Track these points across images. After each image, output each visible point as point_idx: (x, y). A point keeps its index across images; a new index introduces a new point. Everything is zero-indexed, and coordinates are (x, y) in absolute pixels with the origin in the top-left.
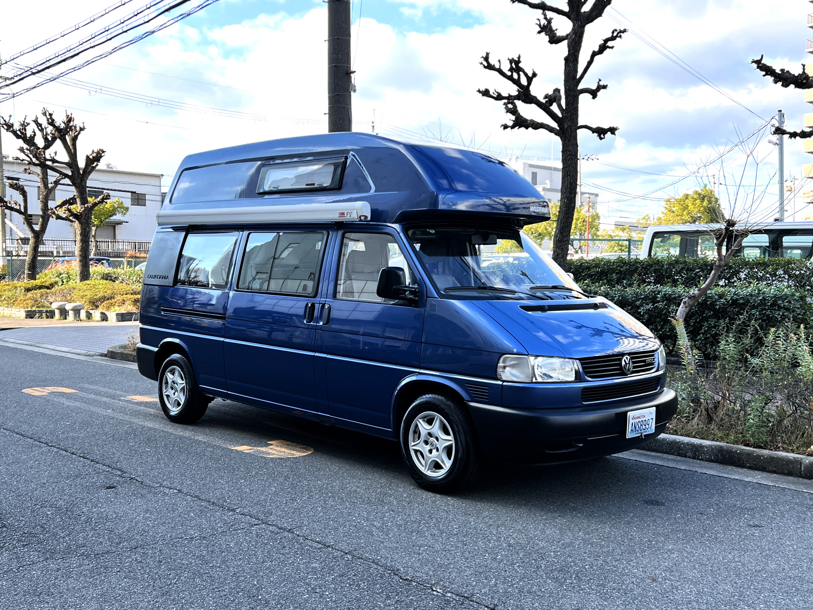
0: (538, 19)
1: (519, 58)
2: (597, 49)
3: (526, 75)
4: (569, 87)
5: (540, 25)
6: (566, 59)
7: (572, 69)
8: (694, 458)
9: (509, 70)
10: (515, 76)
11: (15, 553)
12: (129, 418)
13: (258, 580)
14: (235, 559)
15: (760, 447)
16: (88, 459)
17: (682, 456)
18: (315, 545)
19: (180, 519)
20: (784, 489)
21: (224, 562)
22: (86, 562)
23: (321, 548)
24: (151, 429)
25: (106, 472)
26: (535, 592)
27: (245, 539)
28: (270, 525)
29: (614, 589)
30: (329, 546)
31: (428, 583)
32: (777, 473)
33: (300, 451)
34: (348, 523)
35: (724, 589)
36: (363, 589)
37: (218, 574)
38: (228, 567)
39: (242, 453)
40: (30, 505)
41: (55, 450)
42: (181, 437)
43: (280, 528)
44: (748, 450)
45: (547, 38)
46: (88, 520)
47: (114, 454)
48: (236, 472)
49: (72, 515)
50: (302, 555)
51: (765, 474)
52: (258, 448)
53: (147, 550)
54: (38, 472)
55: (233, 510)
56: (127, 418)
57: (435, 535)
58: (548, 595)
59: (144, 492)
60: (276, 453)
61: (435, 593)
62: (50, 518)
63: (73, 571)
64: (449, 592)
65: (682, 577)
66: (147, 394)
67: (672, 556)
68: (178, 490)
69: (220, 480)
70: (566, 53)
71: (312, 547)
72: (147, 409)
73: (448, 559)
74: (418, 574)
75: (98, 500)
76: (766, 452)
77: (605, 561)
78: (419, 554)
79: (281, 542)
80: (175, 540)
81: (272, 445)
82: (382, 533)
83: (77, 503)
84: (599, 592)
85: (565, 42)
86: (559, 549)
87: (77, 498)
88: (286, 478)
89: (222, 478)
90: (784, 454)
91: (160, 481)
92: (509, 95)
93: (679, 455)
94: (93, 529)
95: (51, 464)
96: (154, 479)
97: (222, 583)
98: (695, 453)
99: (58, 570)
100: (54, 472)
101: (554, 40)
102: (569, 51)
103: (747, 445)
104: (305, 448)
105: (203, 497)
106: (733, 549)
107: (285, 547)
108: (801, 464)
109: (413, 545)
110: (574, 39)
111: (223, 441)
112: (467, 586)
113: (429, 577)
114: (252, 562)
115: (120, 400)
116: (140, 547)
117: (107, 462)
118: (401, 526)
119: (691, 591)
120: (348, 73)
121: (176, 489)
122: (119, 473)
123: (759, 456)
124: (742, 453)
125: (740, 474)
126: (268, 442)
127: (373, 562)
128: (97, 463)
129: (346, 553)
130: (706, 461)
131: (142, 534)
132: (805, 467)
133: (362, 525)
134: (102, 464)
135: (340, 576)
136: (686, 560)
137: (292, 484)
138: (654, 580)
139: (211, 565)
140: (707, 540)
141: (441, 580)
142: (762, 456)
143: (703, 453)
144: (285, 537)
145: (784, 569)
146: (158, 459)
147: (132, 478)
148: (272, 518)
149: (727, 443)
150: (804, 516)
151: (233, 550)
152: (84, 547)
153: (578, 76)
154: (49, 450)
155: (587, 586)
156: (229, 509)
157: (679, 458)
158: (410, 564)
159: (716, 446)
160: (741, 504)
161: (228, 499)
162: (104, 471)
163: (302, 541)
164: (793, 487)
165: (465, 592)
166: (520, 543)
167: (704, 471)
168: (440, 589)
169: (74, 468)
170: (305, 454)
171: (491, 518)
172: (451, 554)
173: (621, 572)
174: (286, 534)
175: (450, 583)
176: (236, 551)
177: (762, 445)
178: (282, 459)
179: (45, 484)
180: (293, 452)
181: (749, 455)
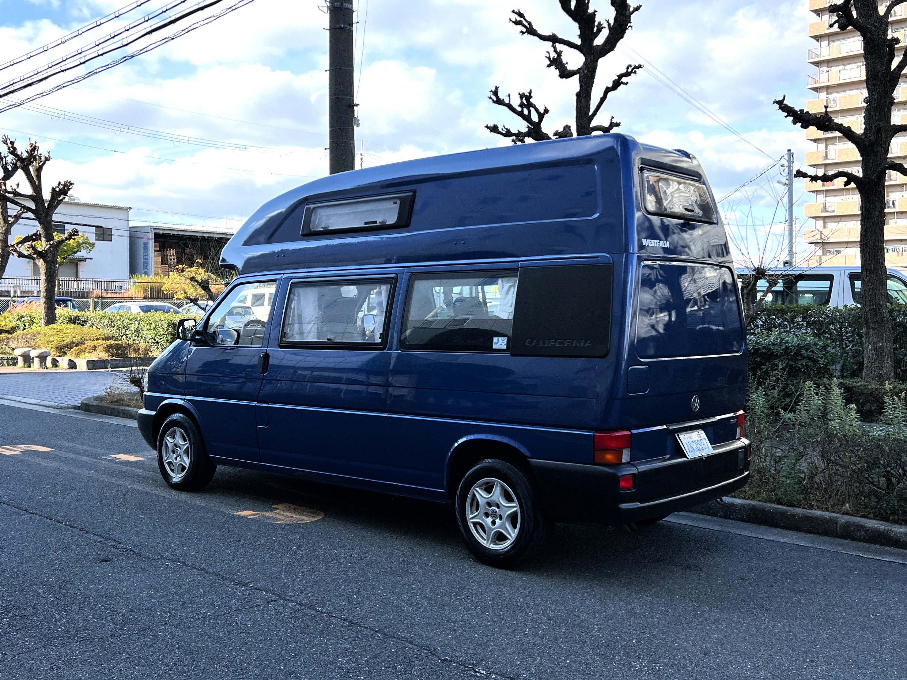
0: (548, 52)
1: (530, 92)
2: (610, 85)
3: (537, 110)
4: (581, 124)
5: (549, 58)
6: (578, 95)
7: (584, 105)
8: (725, 517)
9: (519, 106)
10: (526, 112)
11: (8, 639)
12: (115, 480)
13: (284, 665)
14: (256, 640)
15: (794, 506)
16: (75, 527)
17: (712, 516)
18: (341, 622)
19: (188, 596)
20: (822, 550)
21: (244, 644)
22: (90, 648)
23: (348, 626)
24: (141, 492)
25: (98, 542)
26: (584, 671)
27: (264, 618)
28: (288, 600)
29: (666, 665)
30: (356, 624)
31: (470, 664)
32: (812, 533)
33: (309, 516)
34: (373, 597)
35: (780, 663)
36: (400, 672)
37: (240, 659)
38: (249, 650)
39: (246, 517)
40: (17, 582)
41: (38, 518)
42: (176, 502)
43: (301, 605)
44: (782, 509)
45: (557, 72)
46: (86, 599)
47: (104, 522)
48: (243, 541)
49: (67, 593)
50: (328, 634)
51: (799, 534)
52: (263, 513)
53: (157, 632)
54: (22, 544)
55: (246, 585)
56: (113, 480)
57: (468, 608)
58: (598, 674)
59: (144, 565)
60: (284, 518)
61: (478, 674)
62: (42, 597)
63: (76, 659)
64: (493, 673)
65: (734, 650)
66: (131, 453)
67: (720, 626)
68: (182, 562)
69: (227, 551)
70: (578, 89)
71: (337, 625)
72: (134, 469)
73: (487, 636)
74: (457, 654)
75: (93, 575)
76: (800, 511)
77: (652, 634)
78: (455, 630)
79: (303, 620)
80: (186, 620)
81: (278, 509)
82: (411, 608)
83: (71, 579)
84: (651, 669)
85: (577, 77)
86: (601, 621)
87: (70, 574)
88: (299, 546)
89: (228, 547)
90: (819, 513)
91: (160, 552)
92: (519, 131)
93: (709, 514)
94: (92, 609)
95: (35, 534)
96: (153, 550)
97: (245, 669)
98: (726, 512)
99: (59, 658)
100: (40, 544)
101: (565, 74)
102: (581, 87)
103: (780, 504)
104: (315, 513)
105: (210, 570)
106: (781, 617)
107: (308, 626)
108: (837, 523)
109: (447, 621)
110: (587, 74)
111: (224, 506)
112: (511, 666)
113: (469, 656)
114: (275, 644)
115: (102, 459)
116: (149, 629)
117: (98, 530)
118: (431, 599)
119: (746, 666)
120: (351, 106)
121: (179, 562)
122: (113, 543)
123: (793, 516)
124: (776, 512)
125: (775, 534)
126: (273, 506)
127: (407, 641)
128: (87, 532)
129: (376, 632)
130: (739, 521)
131: (149, 614)
132: (840, 526)
133: (389, 598)
134: (92, 533)
135: (374, 657)
136: (735, 631)
137: (307, 553)
138: (706, 654)
139: (230, 648)
140: (754, 608)
141: (483, 660)
142: (797, 515)
143: (735, 512)
144: (307, 614)
145: (836, 639)
146: (155, 527)
147: (128, 549)
148: (290, 592)
149: (759, 501)
150: (847, 579)
151: (252, 631)
152: (85, 630)
153: (591, 113)
154: (31, 518)
155: (638, 662)
156: (241, 584)
157: (709, 518)
158: (447, 642)
159: (748, 505)
160: (782, 568)
161: (239, 572)
162: (96, 541)
163: (326, 618)
164: (830, 548)
165: (510, 672)
166: (561, 616)
167: (738, 532)
168: (483, 670)
169: (62, 538)
170: (316, 519)
171: (525, 588)
172: (488, 630)
173: (671, 646)
174: (308, 610)
175: (492, 662)
176: (256, 632)
177: (796, 503)
178: (291, 525)
179: (31, 557)
180: (301, 517)
181: (783, 513)
